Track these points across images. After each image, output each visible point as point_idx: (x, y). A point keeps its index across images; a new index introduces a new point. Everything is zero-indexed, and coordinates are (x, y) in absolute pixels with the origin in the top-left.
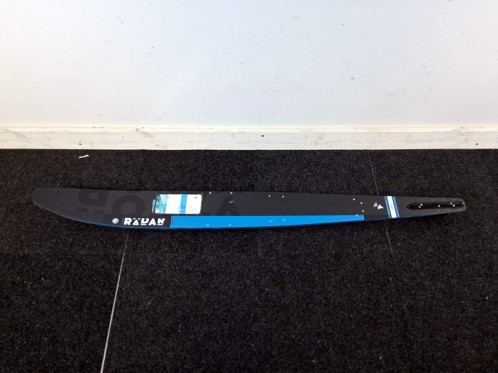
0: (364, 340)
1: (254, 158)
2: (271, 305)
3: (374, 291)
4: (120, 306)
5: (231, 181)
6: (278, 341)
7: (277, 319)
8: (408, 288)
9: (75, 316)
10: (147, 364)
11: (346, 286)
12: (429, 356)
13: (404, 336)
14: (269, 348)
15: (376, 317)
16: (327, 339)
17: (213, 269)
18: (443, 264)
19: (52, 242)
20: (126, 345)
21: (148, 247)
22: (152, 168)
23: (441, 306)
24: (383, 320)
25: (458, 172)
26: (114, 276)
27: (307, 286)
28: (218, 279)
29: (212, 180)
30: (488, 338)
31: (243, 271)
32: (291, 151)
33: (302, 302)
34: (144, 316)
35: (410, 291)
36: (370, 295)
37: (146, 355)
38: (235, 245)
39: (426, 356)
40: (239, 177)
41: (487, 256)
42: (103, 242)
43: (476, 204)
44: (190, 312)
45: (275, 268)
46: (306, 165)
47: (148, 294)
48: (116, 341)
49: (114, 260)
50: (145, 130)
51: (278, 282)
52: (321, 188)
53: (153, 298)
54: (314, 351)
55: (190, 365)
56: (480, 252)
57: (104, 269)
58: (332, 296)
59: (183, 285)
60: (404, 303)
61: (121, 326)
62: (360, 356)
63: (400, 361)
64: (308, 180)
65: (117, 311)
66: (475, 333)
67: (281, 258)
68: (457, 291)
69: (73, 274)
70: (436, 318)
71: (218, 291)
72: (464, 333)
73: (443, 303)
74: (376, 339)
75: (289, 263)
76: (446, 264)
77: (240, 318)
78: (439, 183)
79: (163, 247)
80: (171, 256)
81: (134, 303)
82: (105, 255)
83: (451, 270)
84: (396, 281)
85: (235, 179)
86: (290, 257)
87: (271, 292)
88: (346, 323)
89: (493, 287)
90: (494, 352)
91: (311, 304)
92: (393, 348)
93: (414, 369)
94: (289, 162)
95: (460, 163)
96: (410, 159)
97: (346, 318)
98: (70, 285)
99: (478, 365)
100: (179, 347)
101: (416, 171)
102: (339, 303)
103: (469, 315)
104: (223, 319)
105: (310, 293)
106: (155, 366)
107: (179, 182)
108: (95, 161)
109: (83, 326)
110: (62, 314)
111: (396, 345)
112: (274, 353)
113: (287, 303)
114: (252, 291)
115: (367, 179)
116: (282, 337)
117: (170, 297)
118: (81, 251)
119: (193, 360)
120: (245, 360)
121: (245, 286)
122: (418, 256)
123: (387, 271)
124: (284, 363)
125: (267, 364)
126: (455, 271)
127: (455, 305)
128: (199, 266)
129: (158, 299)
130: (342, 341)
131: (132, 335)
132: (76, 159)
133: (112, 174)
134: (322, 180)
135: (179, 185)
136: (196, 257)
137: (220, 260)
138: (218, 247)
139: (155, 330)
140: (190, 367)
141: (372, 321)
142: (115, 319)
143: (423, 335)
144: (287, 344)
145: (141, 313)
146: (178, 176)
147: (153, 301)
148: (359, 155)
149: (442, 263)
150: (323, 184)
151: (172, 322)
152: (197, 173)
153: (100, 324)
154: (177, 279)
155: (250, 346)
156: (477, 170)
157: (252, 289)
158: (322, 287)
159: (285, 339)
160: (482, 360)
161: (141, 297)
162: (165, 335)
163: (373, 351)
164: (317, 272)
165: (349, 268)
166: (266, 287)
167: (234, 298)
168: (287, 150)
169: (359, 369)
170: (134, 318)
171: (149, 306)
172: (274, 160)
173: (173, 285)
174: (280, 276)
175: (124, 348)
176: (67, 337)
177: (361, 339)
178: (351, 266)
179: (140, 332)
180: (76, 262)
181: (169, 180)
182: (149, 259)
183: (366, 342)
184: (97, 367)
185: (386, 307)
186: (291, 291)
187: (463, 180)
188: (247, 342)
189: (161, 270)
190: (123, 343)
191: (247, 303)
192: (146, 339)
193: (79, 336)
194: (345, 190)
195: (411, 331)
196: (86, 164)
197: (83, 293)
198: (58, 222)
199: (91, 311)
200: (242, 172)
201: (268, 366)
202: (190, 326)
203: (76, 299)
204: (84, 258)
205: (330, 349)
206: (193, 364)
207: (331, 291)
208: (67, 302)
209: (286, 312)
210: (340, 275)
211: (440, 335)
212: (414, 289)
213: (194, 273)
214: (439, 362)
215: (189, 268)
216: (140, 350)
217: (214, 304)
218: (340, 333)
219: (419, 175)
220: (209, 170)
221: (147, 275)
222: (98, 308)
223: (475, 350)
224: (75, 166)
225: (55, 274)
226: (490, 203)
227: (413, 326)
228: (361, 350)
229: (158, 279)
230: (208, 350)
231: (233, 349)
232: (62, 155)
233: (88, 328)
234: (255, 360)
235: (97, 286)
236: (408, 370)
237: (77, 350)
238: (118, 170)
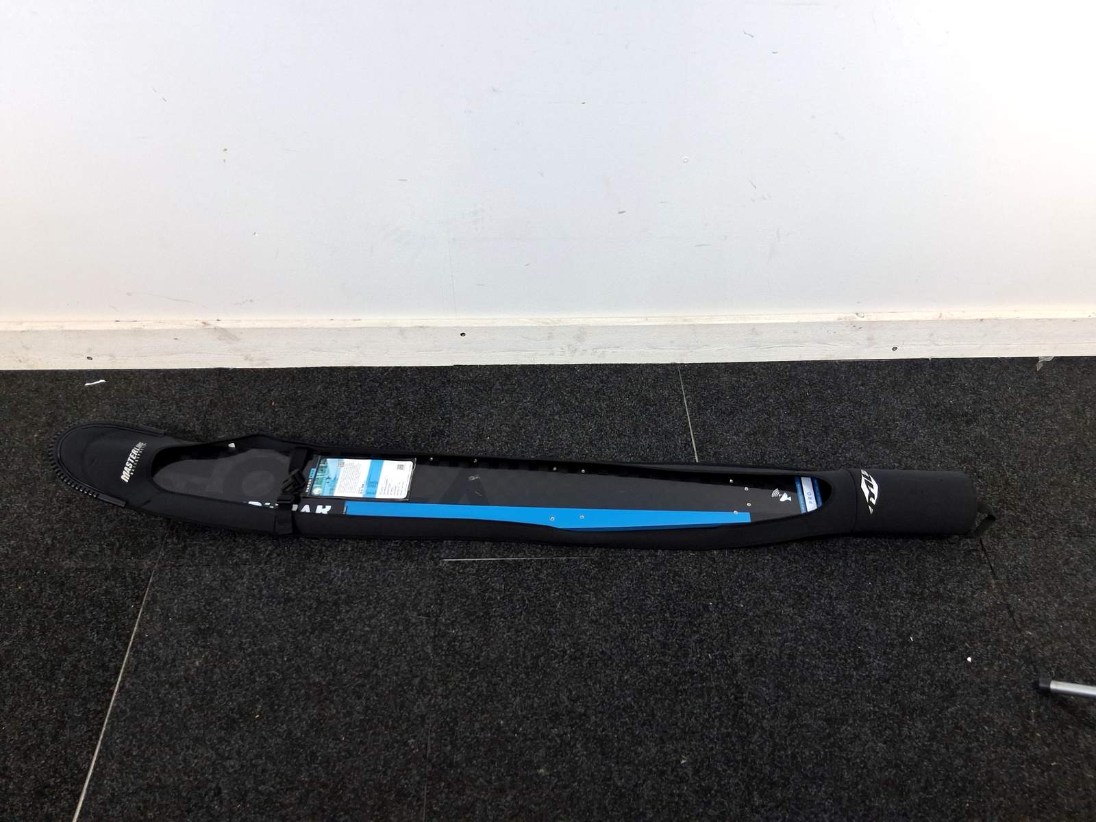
0: (651, 725)
1: (449, 381)
2: (459, 662)
3: (676, 627)
4: (136, 670)
5: (396, 423)
6: (468, 734)
7: (469, 689)
8: (745, 621)
9: (39, 689)
10: (179, 785)
11: (619, 620)
12: (787, 756)
13: (735, 716)
14: (449, 748)
15: (676, 678)
16: (572, 726)
17: (342, 593)
18: (822, 573)
19: (9, 546)
20: (139, 748)
21: (207, 553)
22: (234, 403)
23: (814, 655)
24: (692, 685)
25: (856, 403)
26: (130, 610)
27: (538, 623)
28: (350, 613)
29: (357, 423)
30: (912, 719)
31: (406, 594)
32: (524, 368)
33: (524, 654)
34: (185, 689)
35: (750, 627)
36: (667, 635)
37: (181, 767)
38: (392, 545)
39: (780, 757)
40: (414, 417)
41: (914, 557)
42: (113, 544)
43: (892, 461)
44: (284, 679)
45: (473, 589)
46: (552, 392)
47: (197, 645)
48: (118, 738)
49: (134, 579)
50: (220, 325)
51: (477, 617)
52: (581, 435)
53: (207, 653)
54: (542, 752)
55: (272, 786)
56: (898, 550)
57: (109, 597)
58: (589, 640)
59: (274, 626)
60: (738, 650)
61: (133, 708)
62: (641, 758)
63: (726, 768)
64: (553, 419)
65: (129, 679)
66: (885, 709)
67: (488, 570)
68: (848, 627)
69: (44, 606)
70: (804, 680)
71: (348, 637)
72: (862, 710)
73: (819, 649)
74: (676, 724)
75: (504, 578)
76: (827, 573)
77: (391, 688)
78: (818, 422)
79: (239, 552)
80: (255, 569)
81: (166, 663)
82: (115, 569)
83: (836, 586)
84: (723, 608)
85: (406, 420)
86: (506, 568)
87: (462, 636)
88: (613, 692)
89: (924, 618)
90: (924, 745)
91: (542, 658)
92: (712, 740)
93: (754, 784)
94: (518, 386)
95: (862, 385)
96: (762, 380)
97: (615, 683)
98: (34, 628)
99: (890, 773)
100: (253, 748)
101: (771, 401)
102: (603, 652)
103: (873, 673)
104: (354, 692)
105: (543, 636)
106: (199, 788)
107: (287, 428)
108: (117, 390)
109: (52, 709)
110: (11, 685)
111: (717, 734)
112: (458, 758)
113: (493, 656)
114: (421, 634)
115: (673, 417)
116: (477, 725)
117: (243, 648)
118: (67, 562)
119: (279, 775)
120: (392, 772)
121: (408, 625)
122: (768, 560)
123: (705, 588)
124: (478, 777)
125: (440, 780)
126: (847, 587)
127: (844, 654)
128: (313, 587)
129: (217, 655)
130: (603, 730)
131: (154, 726)
132: (79, 388)
133: (150, 415)
134: (583, 419)
135: (287, 432)
136: (306, 571)
137: (359, 574)
138: (356, 550)
139: (204, 716)
140: (271, 789)
141: (668, 689)
142: (121, 695)
143: (775, 713)
144: (486, 740)
145: (177, 683)
146: (286, 416)
147: (206, 657)
148: (659, 374)
149: (818, 572)
150: (584, 427)
151: (241, 700)
152: (327, 410)
153: (89, 706)
154: (263, 614)
155: (406, 744)
156: (897, 399)
157: (421, 631)
158: (569, 624)
159: (482, 729)
160: (898, 762)
161: (181, 651)
162: (225, 726)
163: (669, 747)
164: (560, 594)
165: (627, 584)
166: (451, 627)
167: (381, 649)
168: (517, 365)
169: (636, 786)
170: (163, 692)
171: (197, 668)
172: (487, 384)
173: (254, 625)
174: (483, 604)
175: (134, 754)
176: (14, 734)
177: (644, 724)
178: (632, 581)
179: (171, 720)
180: (52, 584)
181: (267, 424)
182: (207, 575)
183: (654, 730)
184: (71, 792)
185: (700, 658)
186: (504, 633)
187: (866, 417)
188: (401, 735)
189: (230, 597)
190: (134, 743)
191: (408, 659)
192: (184, 735)
193: (42, 730)
194: (627, 438)
195: (750, 706)
196: (97, 397)
197: (60, 644)
198: (25, 506)
199: (73, 679)
200: (421, 408)
201: (443, 784)
202: (279, 706)
203: (44, 657)
204: (72, 575)
205: (579, 746)
206: (280, 783)
207: (587, 630)
208: (24, 663)
209: (489, 675)
210: (607, 599)
211: (810, 713)
212: (758, 623)
213: (300, 601)
214: (808, 768)
215: (290, 592)
216: (168, 757)
217: (338, 661)
218: (600, 712)
219: (778, 408)
220: (352, 405)
221: (198, 608)
222: (88, 673)
223: (885, 743)
224: (75, 400)
225: (6, 607)
226: (923, 457)
227: (753, 697)
228: (644, 747)
229: (222, 616)
230: (313, 754)
231: (368, 750)
232: (52, 381)
233: (63, 714)
234: (414, 772)
235: (92, 630)
236: (742, 786)
237: (34, 758)
238: (161, 407)
